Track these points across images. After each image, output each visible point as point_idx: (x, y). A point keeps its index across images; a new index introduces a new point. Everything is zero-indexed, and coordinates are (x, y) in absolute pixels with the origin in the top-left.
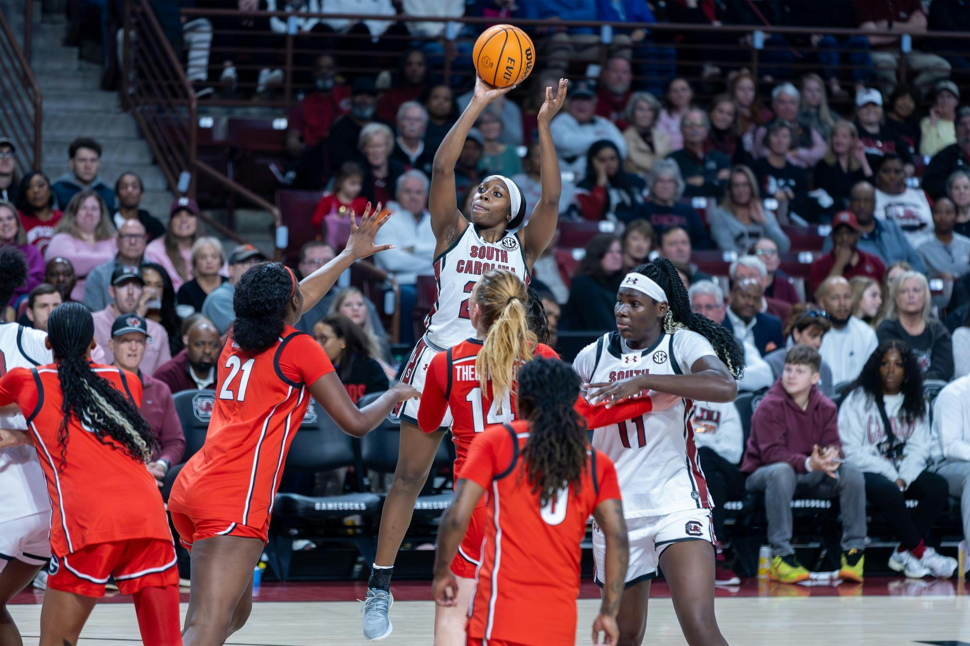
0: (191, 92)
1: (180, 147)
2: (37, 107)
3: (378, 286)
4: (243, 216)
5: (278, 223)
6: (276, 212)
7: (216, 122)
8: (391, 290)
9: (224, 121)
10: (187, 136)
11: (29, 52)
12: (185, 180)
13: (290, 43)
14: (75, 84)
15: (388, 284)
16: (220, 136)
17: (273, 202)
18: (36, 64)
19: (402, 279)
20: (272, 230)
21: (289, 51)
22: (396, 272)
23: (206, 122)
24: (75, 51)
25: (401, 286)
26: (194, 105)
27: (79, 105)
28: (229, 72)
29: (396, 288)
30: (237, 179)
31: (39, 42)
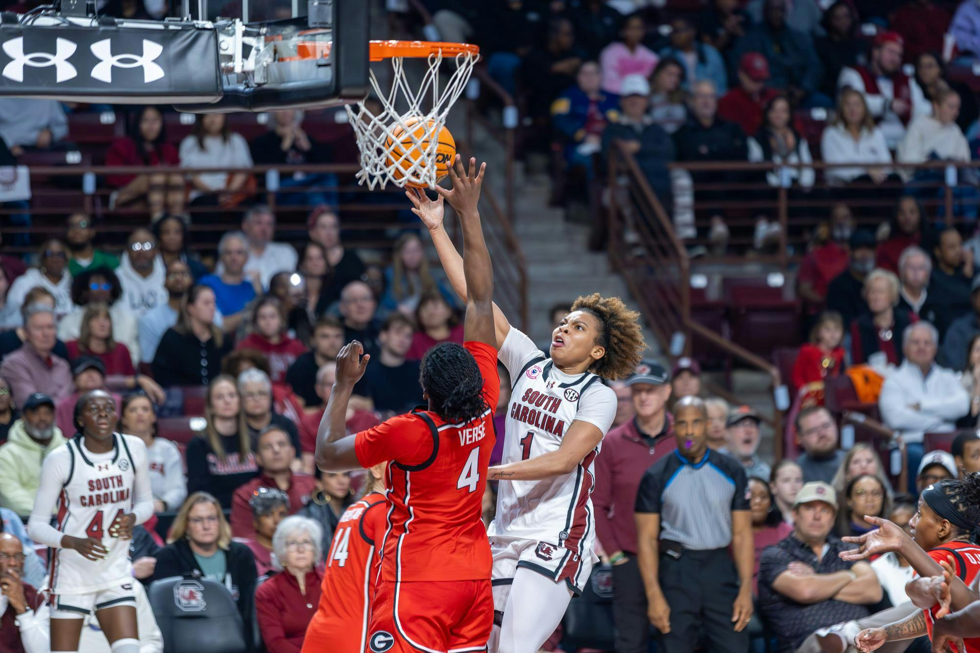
0: (683, 251)
1: (673, 309)
2: (522, 272)
3: (883, 445)
4: (741, 378)
5: (777, 382)
6: (775, 372)
7: (709, 280)
8: (897, 448)
9: (717, 280)
10: (678, 296)
11: (512, 216)
12: (678, 342)
13: (783, 196)
14: (560, 247)
15: (893, 443)
16: (714, 295)
17: (771, 362)
18: (520, 228)
19: (907, 437)
20: (771, 391)
21: (783, 204)
22: (902, 430)
23: (699, 281)
24: (559, 213)
25: (909, 445)
26: (686, 264)
27: (566, 268)
28: (720, 229)
29: (902, 447)
30: (735, 339)
31: (523, 204)
